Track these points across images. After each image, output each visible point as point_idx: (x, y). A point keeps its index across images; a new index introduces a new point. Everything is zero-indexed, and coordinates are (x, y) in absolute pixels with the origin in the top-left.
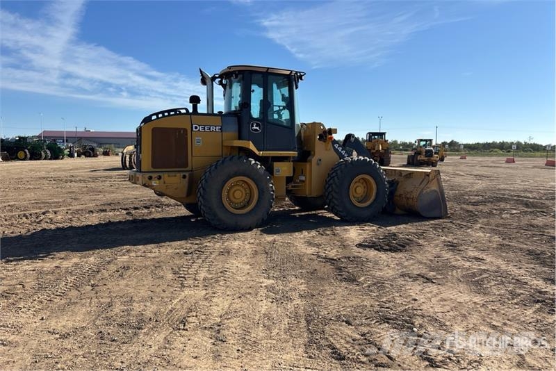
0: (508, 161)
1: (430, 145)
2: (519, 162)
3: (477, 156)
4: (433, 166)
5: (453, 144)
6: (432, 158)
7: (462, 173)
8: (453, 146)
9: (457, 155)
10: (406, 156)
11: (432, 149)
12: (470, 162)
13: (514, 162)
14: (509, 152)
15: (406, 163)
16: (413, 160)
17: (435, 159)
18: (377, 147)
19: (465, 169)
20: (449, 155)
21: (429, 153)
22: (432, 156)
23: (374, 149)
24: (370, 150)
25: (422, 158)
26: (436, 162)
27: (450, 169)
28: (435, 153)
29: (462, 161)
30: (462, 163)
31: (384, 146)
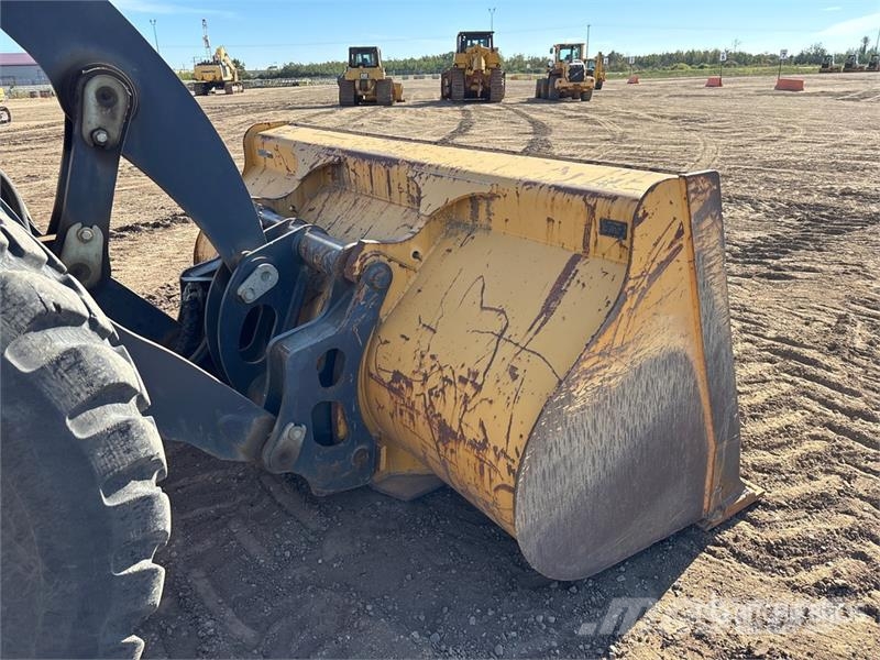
0: (710, 85)
1: (579, 56)
2: (729, 83)
3: (652, 77)
4: (583, 100)
5: (612, 57)
6: (582, 84)
7: (642, 114)
8: (615, 63)
9: (624, 76)
10: (535, 82)
11: (582, 63)
12: (648, 88)
13: (720, 85)
14: (702, 67)
15: (534, 96)
16: (546, 91)
17: (587, 84)
18: (475, 63)
19: (645, 103)
20: (610, 77)
21: (577, 74)
22: (581, 78)
23: (471, 68)
24: (463, 70)
25: (563, 83)
26: (590, 90)
27: (616, 105)
28: (590, 73)
29: (632, 86)
30: (633, 91)
31: (490, 60)
